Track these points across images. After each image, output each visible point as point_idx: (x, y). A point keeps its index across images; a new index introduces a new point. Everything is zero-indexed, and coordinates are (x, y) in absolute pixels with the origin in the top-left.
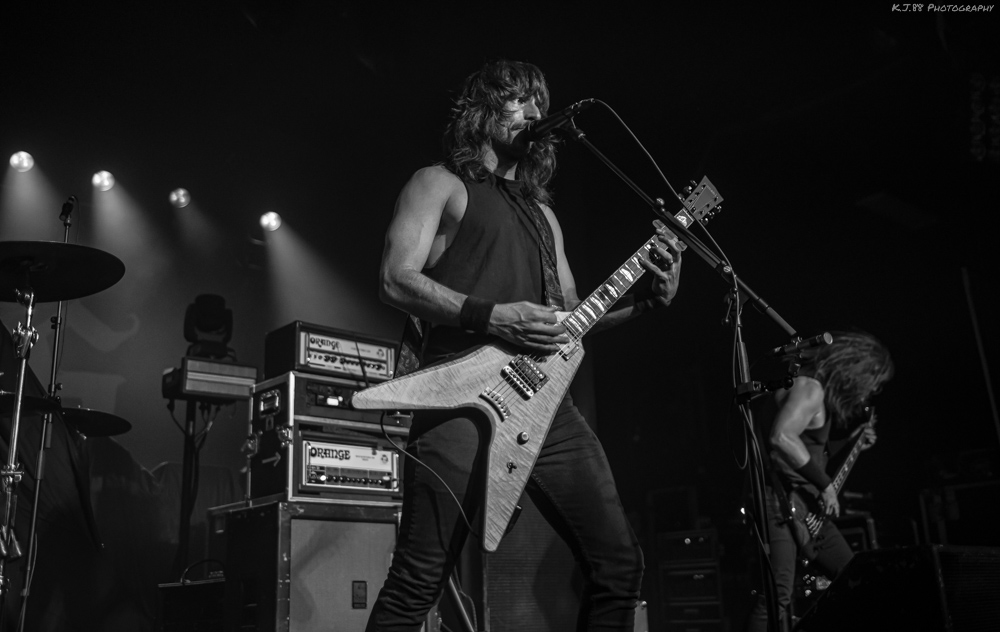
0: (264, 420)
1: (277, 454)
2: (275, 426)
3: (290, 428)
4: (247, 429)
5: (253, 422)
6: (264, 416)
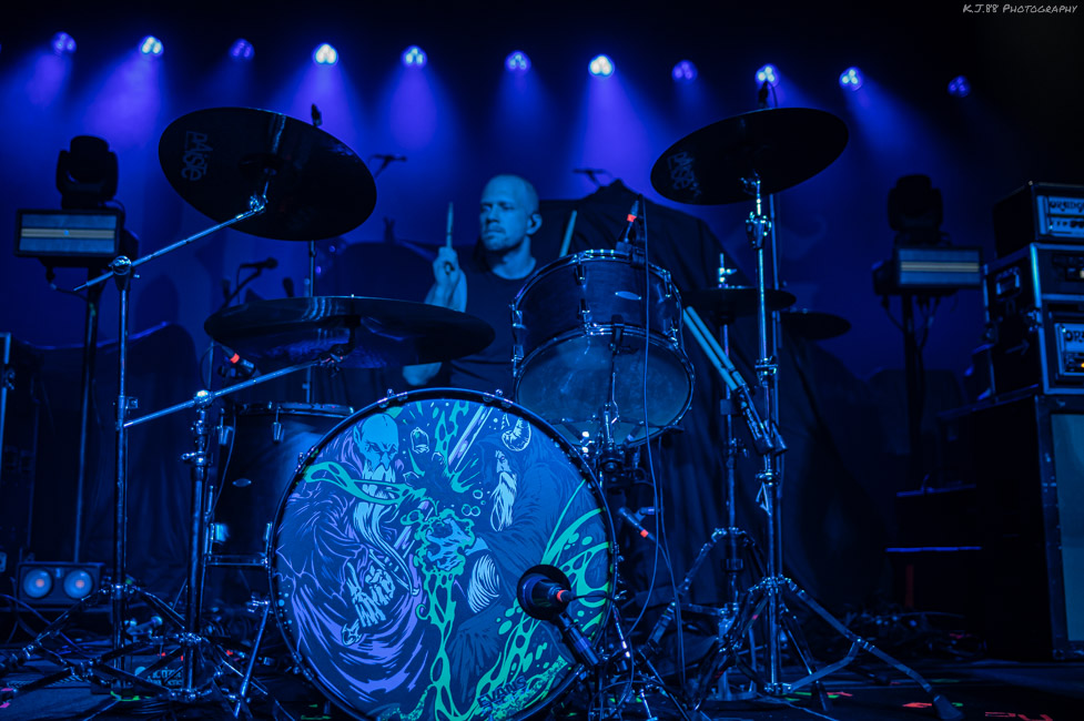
0: (1004, 304)
1: (1024, 341)
2: (1018, 309)
3: (1038, 309)
4: (982, 317)
5: (990, 309)
6: (1003, 300)
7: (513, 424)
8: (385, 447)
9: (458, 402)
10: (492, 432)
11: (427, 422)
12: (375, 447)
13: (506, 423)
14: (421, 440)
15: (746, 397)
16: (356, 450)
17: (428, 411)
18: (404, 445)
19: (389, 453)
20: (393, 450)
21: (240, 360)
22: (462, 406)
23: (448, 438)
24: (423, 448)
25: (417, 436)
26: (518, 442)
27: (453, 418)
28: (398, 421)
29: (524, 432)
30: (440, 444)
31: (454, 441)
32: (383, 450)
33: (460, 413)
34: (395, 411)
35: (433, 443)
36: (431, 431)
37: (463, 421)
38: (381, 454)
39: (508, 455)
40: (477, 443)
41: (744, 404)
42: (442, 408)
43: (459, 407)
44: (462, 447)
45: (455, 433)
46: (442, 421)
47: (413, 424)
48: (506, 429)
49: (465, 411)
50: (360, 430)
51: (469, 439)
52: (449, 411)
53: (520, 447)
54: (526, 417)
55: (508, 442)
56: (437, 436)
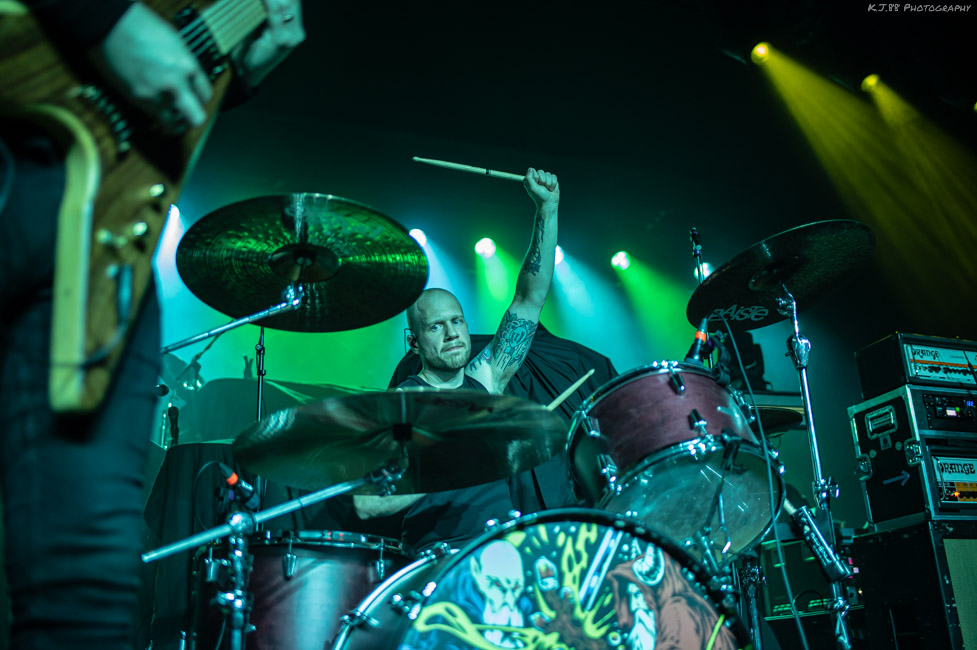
0: (878, 439)
1: (903, 472)
2: (894, 444)
3: (917, 443)
4: (854, 453)
5: (860, 443)
6: (875, 436)
7: (644, 550)
8: (509, 582)
9: (584, 527)
10: (622, 561)
11: (552, 550)
12: (496, 583)
13: (636, 552)
14: (548, 574)
15: (808, 521)
16: (475, 586)
17: (553, 537)
18: (530, 580)
19: (513, 590)
20: (517, 587)
21: (239, 482)
22: (589, 530)
23: (577, 569)
24: (551, 583)
25: (543, 568)
26: (650, 574)
27: (580, 546)
28: (521, 549)
29: (657, 561)
30: (568, 578)
31: (584, 573)
32: (505, 585)
33: (587, 541)
34: (518, 537)
35: (561, 577)
36: (557, 561)
37: (592, 549)
38: (504, 591)
39: (643, 589)
40: (609, 576)
41: (807, 528)
42: (568, 534)
43: (587, 533)
44: (594, 582)
45: (584, 563)
46: (569, 551)
47: (538, 553)
48: (638, 557)
49: (593, 536)
50: (478, 560)
51: (599, 570)
52: (575, 537)
53: (654, 579)
54: (659, 543)
55: (641, 573)
56: (565, 566)
